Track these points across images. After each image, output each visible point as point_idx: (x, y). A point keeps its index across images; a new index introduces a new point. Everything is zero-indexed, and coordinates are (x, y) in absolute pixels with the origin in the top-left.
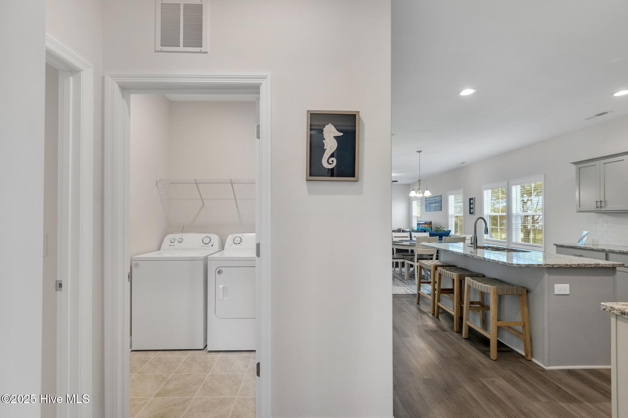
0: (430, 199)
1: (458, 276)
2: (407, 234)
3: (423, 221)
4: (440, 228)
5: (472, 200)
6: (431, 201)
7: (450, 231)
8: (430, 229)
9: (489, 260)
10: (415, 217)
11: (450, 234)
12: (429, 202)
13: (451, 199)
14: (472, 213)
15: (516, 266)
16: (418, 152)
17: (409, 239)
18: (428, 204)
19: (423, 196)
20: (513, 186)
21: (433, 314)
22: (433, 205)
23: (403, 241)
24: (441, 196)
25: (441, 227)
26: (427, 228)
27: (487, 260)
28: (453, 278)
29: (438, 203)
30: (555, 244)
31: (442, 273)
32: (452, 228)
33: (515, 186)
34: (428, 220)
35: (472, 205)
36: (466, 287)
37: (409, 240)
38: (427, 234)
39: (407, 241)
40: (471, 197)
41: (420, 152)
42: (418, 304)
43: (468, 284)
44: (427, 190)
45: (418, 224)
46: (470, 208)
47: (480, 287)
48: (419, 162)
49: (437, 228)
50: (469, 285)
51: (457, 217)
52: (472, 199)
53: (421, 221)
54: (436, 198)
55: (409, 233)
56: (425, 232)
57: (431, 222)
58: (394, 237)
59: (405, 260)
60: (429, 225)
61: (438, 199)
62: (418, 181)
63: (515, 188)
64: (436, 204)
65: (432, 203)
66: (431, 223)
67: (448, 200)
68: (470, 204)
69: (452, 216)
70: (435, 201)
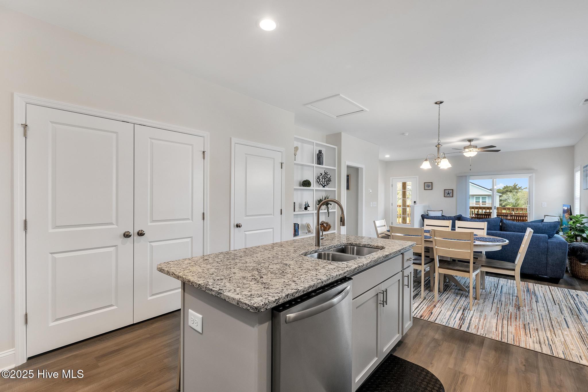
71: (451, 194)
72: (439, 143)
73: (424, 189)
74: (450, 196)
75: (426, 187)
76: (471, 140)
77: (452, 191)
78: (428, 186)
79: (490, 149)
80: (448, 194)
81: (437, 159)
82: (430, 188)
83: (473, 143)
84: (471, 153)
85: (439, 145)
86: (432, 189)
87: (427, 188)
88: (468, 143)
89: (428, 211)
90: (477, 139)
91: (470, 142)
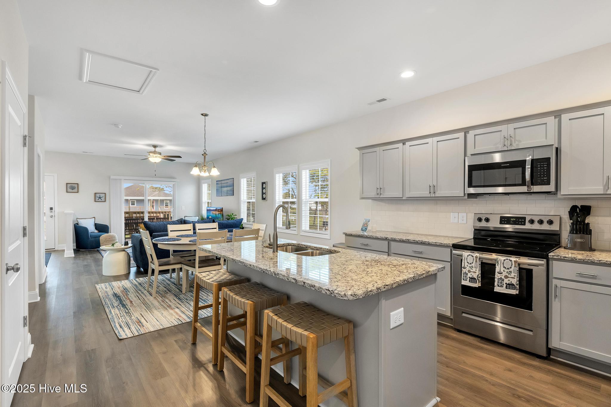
0: (222, 182)
1: (252, 307)
2: (190, 226)
3: (213, 208)
4: (231, 216)
5: (264, 185)
6: (223, 185)
7: (243, 219)
8: (221, 217)
9: (303, 284)
10: (205, 203)
11: (243, 221)
12: (220, 185)
13: (244, 183)
14: (264, 199)
15: (351, 298)
16: (202, 115)
17: (191, 232)
18: (219, 188)
19: (209, 175)
20: (303, 171)
21: (215, 365)
22: (225, 189)
23: (182, 236)
24: (233, 178)
25: (233, 214)
26: (217, 215)
27: (300, 284)
28: (245, 310)
29: (229, 186)
30: (344, 233)
31: (228, 299)
32: (243, 215)
33: (305, 170)
34: (219, 206)
35: (264, 189)
36: (266, 329)
37: (192, 234)
38: (215, 225)
39: (187, 236)
40: (263, 181)
41: (206, 115)
42: (194, 344)
43: (268, 324)
44: (214, 167)
45: (208, 210)
46: (263, 193)
47: (288, 332)
48: (205, 129)
49: (229, 216)
50: (271, 325)
51: (249, 202)
52: (265, 183)
53: (212, 208)
54: (228, 181)
55: (192, 224)
56: (214, 222)
57: (222, 208)
58: (171, 231)
59: (183, 265)
60: (220, 212)
61: (230, 182)
62: (203, 155)
63: (304, 172)
64: (229, 188)
65: (224, 187)
66: (222, 210)
67: (241, 183)
68: (263, 188)
69: (244, 202)
70: (226, 184)
71: (103, 199)
72: (205, 152)
73: (67, 192)
74: (101, 201)
75: (68, 189)
76: (156, 147)
77: (104, 194)
78: (73, 188)
79: (170, 158)
80: (100, 198)
81: (204, 167)
82: (76, 190)
83: (158, 149)
84: (155, 159)
85: (205, 154)
86: (78, 192)
87: (71, 191)
88: (153, 149)
89: (78, 219)
90: (161, 146)
91: (155, 148)
